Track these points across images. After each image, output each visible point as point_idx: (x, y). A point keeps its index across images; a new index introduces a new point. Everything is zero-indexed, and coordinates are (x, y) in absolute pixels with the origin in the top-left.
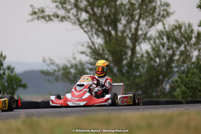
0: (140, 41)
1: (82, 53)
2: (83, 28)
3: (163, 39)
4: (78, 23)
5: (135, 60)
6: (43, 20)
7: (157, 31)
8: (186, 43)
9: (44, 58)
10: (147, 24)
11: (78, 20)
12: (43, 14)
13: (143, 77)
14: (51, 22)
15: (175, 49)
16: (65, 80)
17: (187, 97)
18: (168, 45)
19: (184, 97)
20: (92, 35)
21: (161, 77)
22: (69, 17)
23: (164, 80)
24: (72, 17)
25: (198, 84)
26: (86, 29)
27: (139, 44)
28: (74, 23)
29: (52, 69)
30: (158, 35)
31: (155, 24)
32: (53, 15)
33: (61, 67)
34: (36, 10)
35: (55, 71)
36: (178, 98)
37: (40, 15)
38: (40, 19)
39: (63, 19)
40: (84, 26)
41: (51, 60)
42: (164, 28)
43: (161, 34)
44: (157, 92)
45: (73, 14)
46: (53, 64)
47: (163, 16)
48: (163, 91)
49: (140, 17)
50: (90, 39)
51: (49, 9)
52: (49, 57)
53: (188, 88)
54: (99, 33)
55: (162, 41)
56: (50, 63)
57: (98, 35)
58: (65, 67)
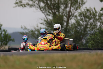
0: (71, 17)
1: (41, 23)
2: (42, 11)
4: (39, 8)
5: (68, 27)
6: (21, 7)
9: (21, 26)
10: (74, 9)
14: (25, 7)
16: (33, 37)
17: (94, 46)
19: (93, 46)
21: (81, 36)
22: (35, 5)
24: (36, 5)
25: (100, 40)
27: (70, 19)
32: (27, 4)
33: (30, 31)
34: (18, 2)
36: (89, 47)
37: (20, 4)
38: (20, 6)
39: (32, 6)
40: (42, 9)
43: (80, 14)
44: (79, 44)
45: (37, 3)
48: (82, 43)
49: (71, 6)
50: (46, 16)
51: (24, 1)
52: (24, 26)
53: (95, 42)
56: (25, 29)
57: (49, 15)
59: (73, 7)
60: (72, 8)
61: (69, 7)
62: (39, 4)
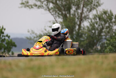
0: (83, 20)
1: (50, 27)
2: (51, 12)
3: (96, 19)
4: (48, 9)
5: (80, 31)
6: (28, 8)
7: (93, 15)
8: (110, 21)
9: (28, 30)
10: (87, 10)
11: (48, 8)
12: (28, 4)
13: (85, 42)
15: (103, 25)
18: (100, 23)
20: (56, 17)
21: (95, 41)
22: (43, 6)
23: (97, 43)
24: (44, 6)
26: (52, 13)
27: (83, 22)
28: (46, 10)
29: (33, 36)
30: (93, 17)
31: (92, 11)
32: (34, 5)
34: (24, 2)
35: (35, 37)
38: (26, 7)
39: (40, 7)
40: (51, 11)
41: (32, 31)
42: (97, 13)
43: (95, 16)
44: (93, 50)
45: (45, 4)
46: (34, 33)
47: (97, 6)
48: (97, 49)
49: (83, 6)
50: (55, 19)
54: (60, 16)
55: (96, 21)
56: (32, 33)
57: (59, 17)
58: (40, 35)
59: (85, 8)
60: (85, 10)
61: (82, 8)
62: (47, 5)
